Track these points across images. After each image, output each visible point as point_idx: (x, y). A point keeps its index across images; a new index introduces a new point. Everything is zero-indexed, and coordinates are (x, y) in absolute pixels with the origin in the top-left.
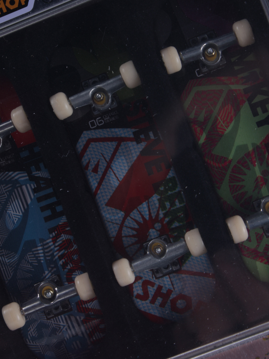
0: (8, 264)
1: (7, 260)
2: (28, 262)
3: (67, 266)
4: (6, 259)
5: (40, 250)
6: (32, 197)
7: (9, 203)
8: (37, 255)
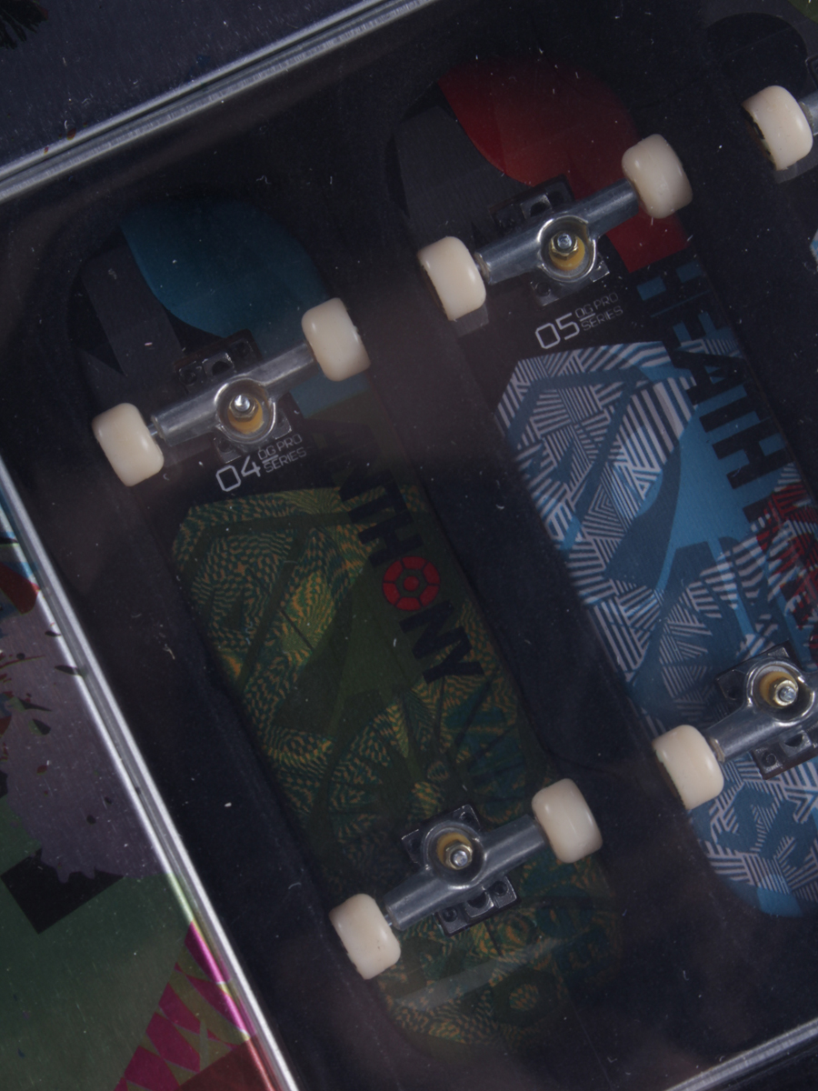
0: (629, 623)
1: (626, 611)
2: (692, 611)
3: (810, 615)
4: (622, 609)
5: (724, 572)
6: (688, 415)
7: (618, 437)
8: (716, 589)
